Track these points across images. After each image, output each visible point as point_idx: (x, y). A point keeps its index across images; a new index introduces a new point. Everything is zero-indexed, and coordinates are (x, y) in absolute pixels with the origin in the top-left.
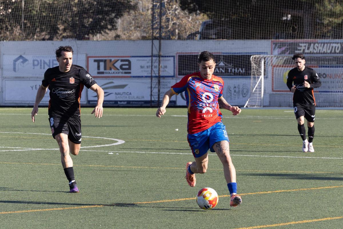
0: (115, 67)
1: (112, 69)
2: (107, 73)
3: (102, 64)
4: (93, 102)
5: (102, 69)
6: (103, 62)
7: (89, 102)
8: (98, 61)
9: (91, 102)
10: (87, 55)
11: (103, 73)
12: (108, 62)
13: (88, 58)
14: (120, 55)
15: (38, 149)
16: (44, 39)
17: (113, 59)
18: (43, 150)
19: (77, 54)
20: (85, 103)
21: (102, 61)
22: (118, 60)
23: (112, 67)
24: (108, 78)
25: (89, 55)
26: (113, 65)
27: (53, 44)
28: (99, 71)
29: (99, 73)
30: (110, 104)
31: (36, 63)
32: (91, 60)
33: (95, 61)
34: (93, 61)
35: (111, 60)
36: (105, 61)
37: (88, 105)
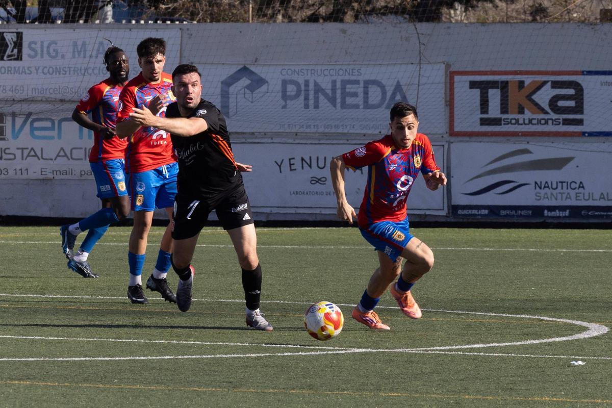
0: (537, 105)
1: (526, 111)
2: (508, 123)
3: (495, 96)
4: (465, 212)
5: (494, 110)
6: (497, 88)
7: (454, 209)
8: (483, 87)
9: (460, 212)
10: (448, 66)
11: (496, 122)
12: (511, 89)
13: (451, 76)
14: (549, 69)
15: (357, 350)
16: (314, 18)
17: (528, 80)
18: (371, 353)
19: (420, 64)
20: (444, 213)
21: (494, 85)
22: (545, 83)
23: (524, 103)
24: (513, 139)
25: (453, 69)
26: (529, 97)
27: (344, 31)
28: (485, 116)
29: (484, 122)
30: (521, 216)
31: (292, 90)
32: (462, 83)
33: (473, 85)
34: (468, 85)
35: (521, 83)
36: (504, 86)
37: (451, 219)
